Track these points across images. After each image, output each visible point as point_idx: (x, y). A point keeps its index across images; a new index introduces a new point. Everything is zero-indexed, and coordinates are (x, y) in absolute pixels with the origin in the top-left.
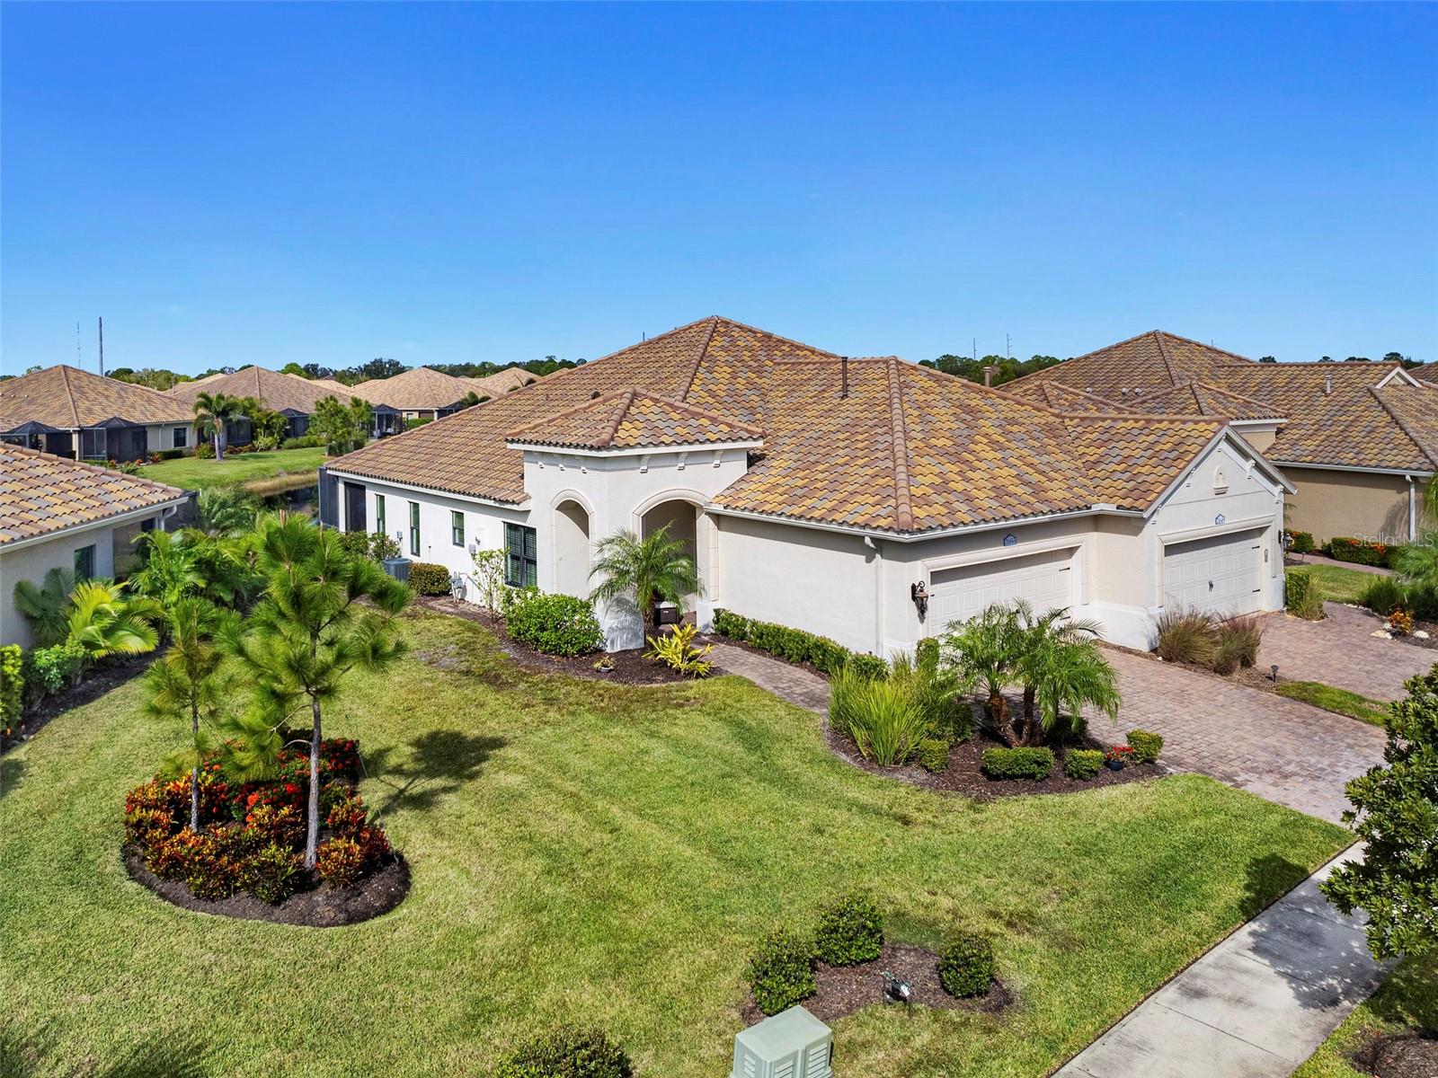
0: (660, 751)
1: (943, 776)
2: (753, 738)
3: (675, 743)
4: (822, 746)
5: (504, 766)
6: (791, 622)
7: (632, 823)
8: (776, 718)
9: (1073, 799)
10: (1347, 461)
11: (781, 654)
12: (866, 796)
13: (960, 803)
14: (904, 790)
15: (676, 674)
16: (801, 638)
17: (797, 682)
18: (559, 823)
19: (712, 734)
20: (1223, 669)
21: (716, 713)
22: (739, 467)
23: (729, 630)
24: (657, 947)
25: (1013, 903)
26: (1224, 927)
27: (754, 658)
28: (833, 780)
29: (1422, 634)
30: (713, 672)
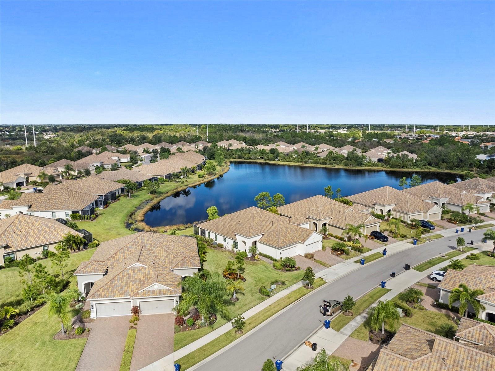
0: (259, 269)
1: (282, 270)
2: (266, 267)
3: (260, 268)
4: (272, 268)
5: (247, 270)
6: (268, 254)
7: (259, 275)
8: (268, 265)
9: (292, 272)
10: (338, 225)
11: (267, 257)
12: (276, 272)
13: (284, 273)
14: (279, 272)
15: (257, 260)
16: (269, 256)
17: (269, 261)
18: (254, 275)
19: (263, 267)
20: (310, 259)
21: (262, 264)
22: (261, 236)
23: (260, 254)
24: (264, 283)
25: (286, 279)
26: (300, 281)
27: (264, 258)
28: (274, 271)
29: (334, 253)
30: (261, 260)
